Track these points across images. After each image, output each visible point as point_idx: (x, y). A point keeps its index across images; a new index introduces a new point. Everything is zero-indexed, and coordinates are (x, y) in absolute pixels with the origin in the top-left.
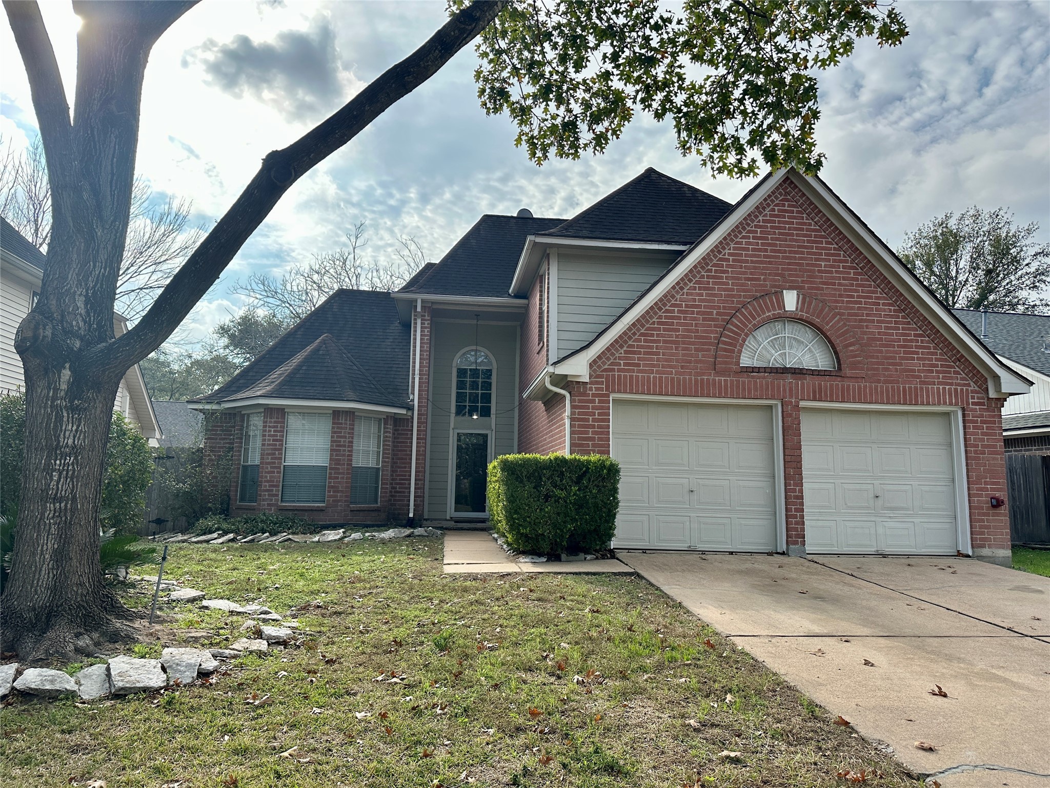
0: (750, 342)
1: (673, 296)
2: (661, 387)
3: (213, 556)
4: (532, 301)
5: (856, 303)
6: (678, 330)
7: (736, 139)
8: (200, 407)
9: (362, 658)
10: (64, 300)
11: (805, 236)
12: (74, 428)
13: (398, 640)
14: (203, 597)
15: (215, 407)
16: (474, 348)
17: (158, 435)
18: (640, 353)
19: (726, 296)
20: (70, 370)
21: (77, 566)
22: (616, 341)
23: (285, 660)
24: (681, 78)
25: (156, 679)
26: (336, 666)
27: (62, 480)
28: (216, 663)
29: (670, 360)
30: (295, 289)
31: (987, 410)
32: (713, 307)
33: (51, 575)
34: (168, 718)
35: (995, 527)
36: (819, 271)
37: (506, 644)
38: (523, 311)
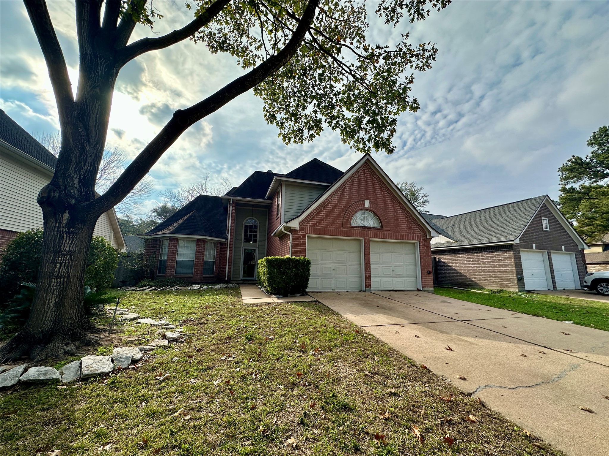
0: (354, 217)
1: (329, 200)
2: (324, 232)
3: (145, 296)
4: (274, 201)
5: (387, 205)
6: (330, 212)
7: (363, 139)
8: (142, 237)
9: (214, 347)
10: (67, 180)
11: (371, 182)
12: (70, 242)
13: (229, 336)
14: (139, 318)
15: (149, 237)
16: (251, 217)
17: (125, 248)
18: (317, 220)
19: (346, 201)
20: (69, 213)
21: (69, 310)
22: (309, 215)
23: (177, 350)
24: (343, 115)
25: (107, 367)
26: (202, 352)
27: (62, 267)
28: (141, 355)
29: (327, 223)
30: (183, 195)
31: (426, 242)
32: (342, 204)
33: (53, 314)
34: (111, 393)
35: (429, 280)
36: (376, 194)
37: (277, 336)
38: (270, 205)
